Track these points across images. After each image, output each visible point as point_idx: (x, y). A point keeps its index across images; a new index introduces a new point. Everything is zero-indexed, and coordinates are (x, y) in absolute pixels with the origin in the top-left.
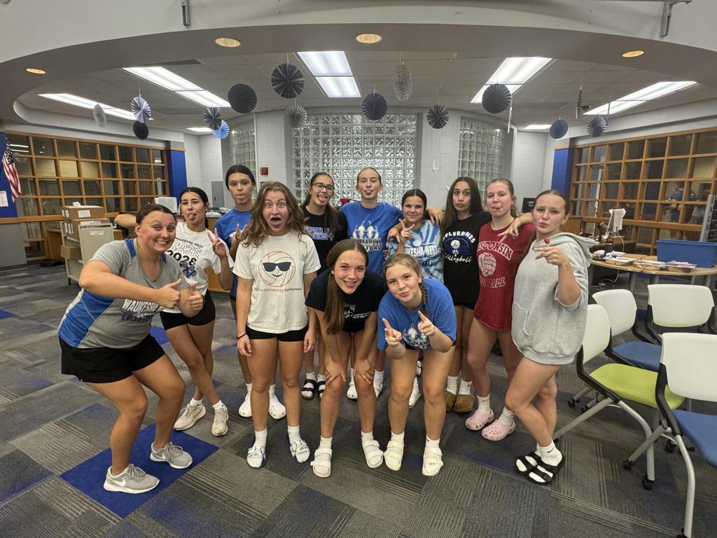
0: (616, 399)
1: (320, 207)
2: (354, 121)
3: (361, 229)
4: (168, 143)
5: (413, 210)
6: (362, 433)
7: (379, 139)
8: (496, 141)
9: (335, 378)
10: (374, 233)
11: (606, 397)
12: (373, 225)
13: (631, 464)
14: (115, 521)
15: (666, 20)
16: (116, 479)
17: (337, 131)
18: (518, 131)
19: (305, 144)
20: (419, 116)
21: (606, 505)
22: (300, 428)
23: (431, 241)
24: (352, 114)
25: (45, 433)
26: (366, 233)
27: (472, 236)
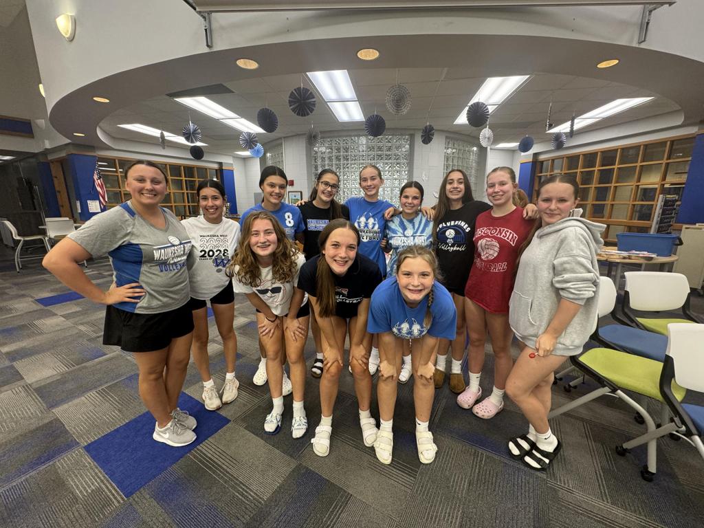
0: (614, 388)
1: (326, 203)
2: (360, 142)
3: (363, 220)
4: (220, 164)
5: (410, 200)
6: (360, 412)
7: (380, 156)
8: (473, 158)
9: (333, 363)
10: (374, 224)
11: (604, 386)
12: (373, 217)
13: (626, 450)
14: (119, 502)
15: (645, 26)
16: (162, 432)
17: (346, 150)
18: (491, 149)
19: (322, 161)
20: (412, 137)
21: (607, 499)
22: (304, 402)
23: (422, 232)
24: (359, 136)
25: (86, 401)
26: (366, 225)
27: (467, 225)
